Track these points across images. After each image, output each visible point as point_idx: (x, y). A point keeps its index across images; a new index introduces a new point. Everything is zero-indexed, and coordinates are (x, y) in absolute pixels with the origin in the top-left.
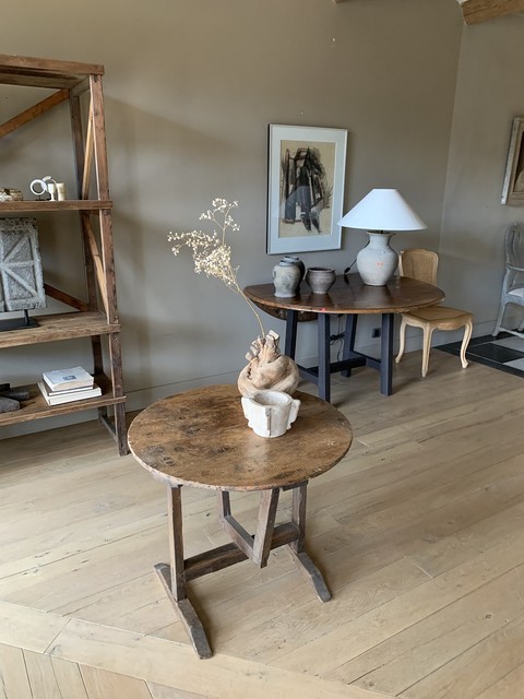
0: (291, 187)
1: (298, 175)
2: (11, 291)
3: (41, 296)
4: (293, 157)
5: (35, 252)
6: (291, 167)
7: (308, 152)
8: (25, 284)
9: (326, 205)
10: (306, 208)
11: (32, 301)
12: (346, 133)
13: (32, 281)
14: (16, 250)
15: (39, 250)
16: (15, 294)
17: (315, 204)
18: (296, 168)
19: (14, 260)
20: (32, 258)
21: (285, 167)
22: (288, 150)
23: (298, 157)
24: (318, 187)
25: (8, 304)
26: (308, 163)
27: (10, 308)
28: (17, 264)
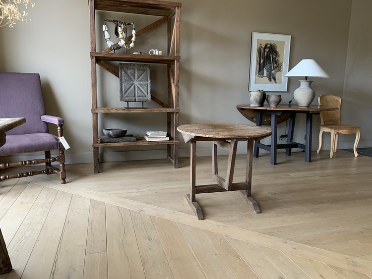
0: (262, 61)
1: (265, 55)
2: (138, 93)
3: (149, 97)
4: (263, 47)
5: (149, 78)
6: (262, 51)
7: (271, 45)
8: (143, 91)
9: (280, 70)
10: (269, 71)
11: (145, 98)
12: (290, 37)
13: (146, 90)
14: (142, 77)
15: (150, 78)
16: (139, 94)
17: (274, 69)
18: (264, 52)
19: (140, 81)
20: (147, 81)
21: (259, 51)
22: (261, 44)
23: (266, 47)
24: (276, 62)
25: (136, 98)
26: (271, 50)
27: (137, 101)
28: (141, 83)
